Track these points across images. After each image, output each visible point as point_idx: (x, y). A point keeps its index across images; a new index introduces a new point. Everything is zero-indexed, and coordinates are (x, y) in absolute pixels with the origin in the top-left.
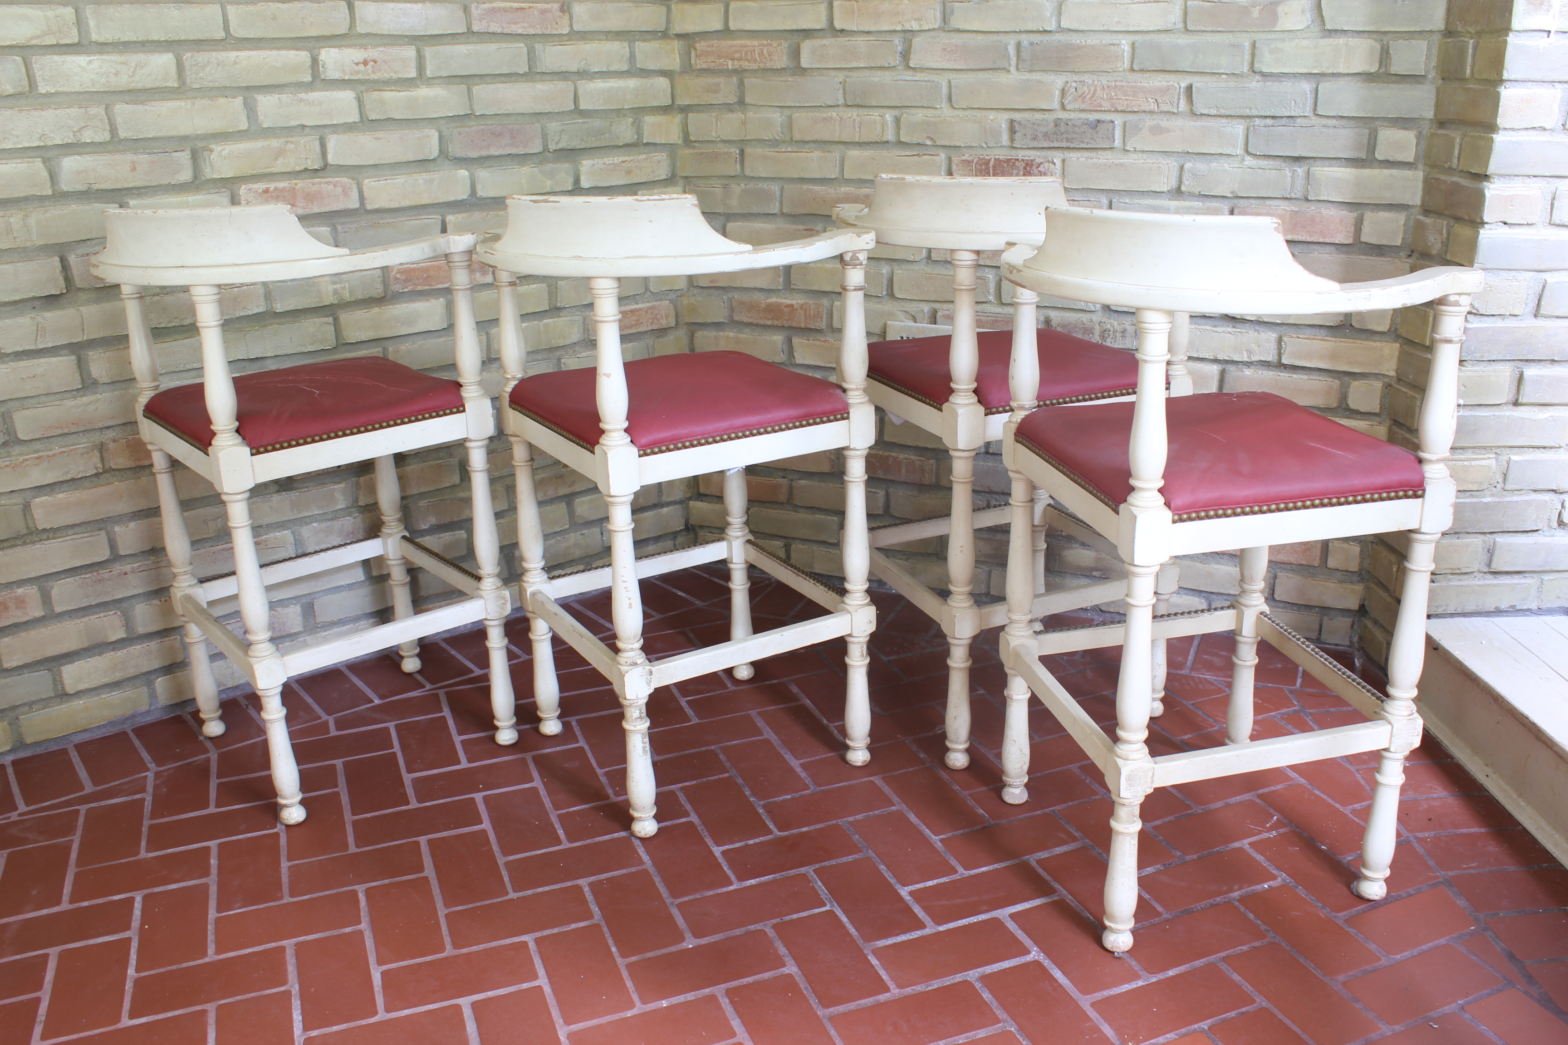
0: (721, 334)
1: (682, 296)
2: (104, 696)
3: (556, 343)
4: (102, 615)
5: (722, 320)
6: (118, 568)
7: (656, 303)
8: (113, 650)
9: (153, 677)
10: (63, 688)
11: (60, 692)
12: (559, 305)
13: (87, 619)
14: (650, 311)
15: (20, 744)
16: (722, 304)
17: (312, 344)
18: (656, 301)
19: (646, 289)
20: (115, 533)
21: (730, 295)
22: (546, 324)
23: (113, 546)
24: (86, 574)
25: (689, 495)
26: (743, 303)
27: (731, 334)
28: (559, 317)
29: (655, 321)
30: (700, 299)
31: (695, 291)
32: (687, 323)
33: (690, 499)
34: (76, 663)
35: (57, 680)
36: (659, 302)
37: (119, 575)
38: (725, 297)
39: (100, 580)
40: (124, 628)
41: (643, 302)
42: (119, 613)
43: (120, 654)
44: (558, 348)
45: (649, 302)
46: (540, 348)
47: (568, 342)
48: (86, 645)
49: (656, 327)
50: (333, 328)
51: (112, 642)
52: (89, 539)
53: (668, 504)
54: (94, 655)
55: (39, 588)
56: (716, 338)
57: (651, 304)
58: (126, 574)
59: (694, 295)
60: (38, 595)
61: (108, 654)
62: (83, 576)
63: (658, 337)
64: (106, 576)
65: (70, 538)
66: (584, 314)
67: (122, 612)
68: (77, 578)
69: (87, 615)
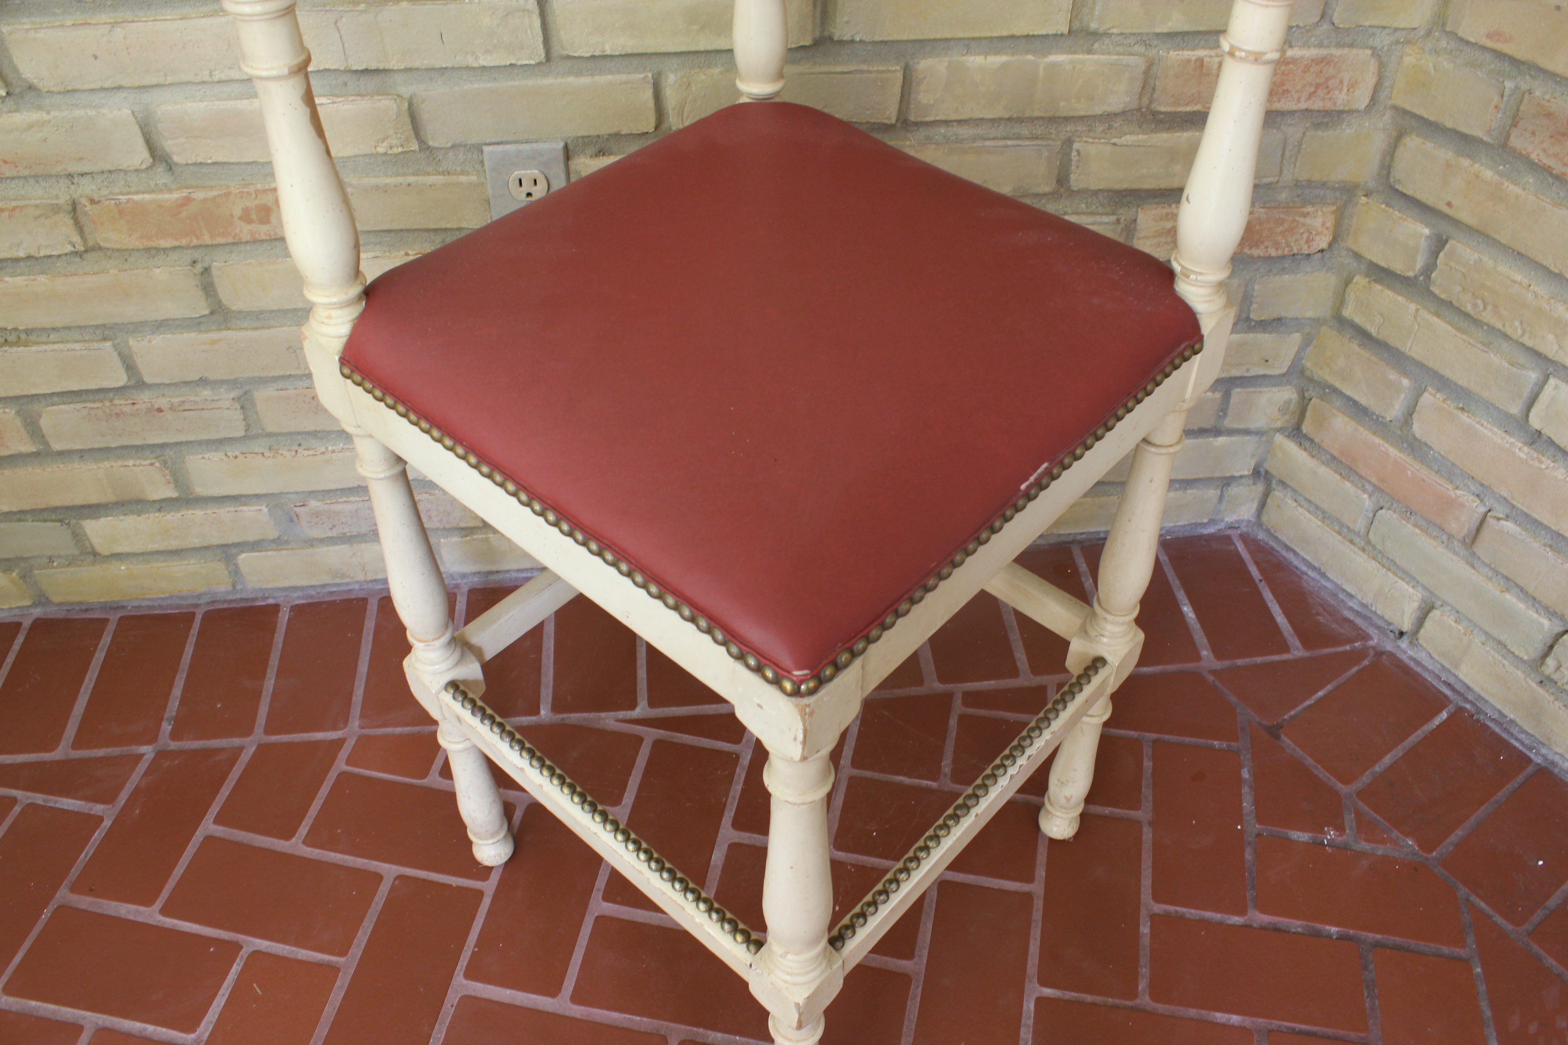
0: (1465, 162)
1: (1408, 42)
2: (156, 565)
3: (1064, 109)
4: (131, 463)
5: (1478, 133)
6: (145, 398)
7: (1337, 52)
8: (159, 510)
9: (234, 551)
10: (92, 547)
11: (89, 550)
12: (1093, 26)
13: (106, 464)
14: (1314, 69)
15: (42, 600)
16: (1496, 99)
17: (487, 52)
18: (1338, 45)
19: (1322, 17)
20: (129, 348)
21: (1525, 83)
22: (1054, 65)
23: (130, 367)
24: (94, 401)
25: (1279, 424)
26: (1549, 115)
27: (1488, 174)
28: (1090, 51)
29: (1321, 92)
30: (1447, 65)
31: (1443, 44)
32: (1395, 108)
33: (1280, 430)
34: (103, 520)
35: (78, 537)
36: (1346, 50)
37: (149, 411)
38: (1509, 85)
39: (118, 415)
40: (172, 486)
41: (1306, 45)
42: (157, 464)
43: (172, 517)
44: (1067, 119)
45: (1320, 45)
46: (1028, 114)
47: (1098, 110)
48: (111, 498)
49: (1317, 105)
50: (537, 23)
51: (154, 501)
52: (84, 352)
53: (1231, 432)
54: (132, 512)
55: (18, 413)
56: (1448, 165)
57: (1324, 52)
58: (160, 410)
59: (1436, 52)
60: (18, 422)
61: (152, 515)
62: (89, 405)
63: (1317, 126)
64: (127, 409)
65: (49, 347)
66: (1152, 53)
67: (165, 463)
68: (79, 406)
69: (108, 459)
